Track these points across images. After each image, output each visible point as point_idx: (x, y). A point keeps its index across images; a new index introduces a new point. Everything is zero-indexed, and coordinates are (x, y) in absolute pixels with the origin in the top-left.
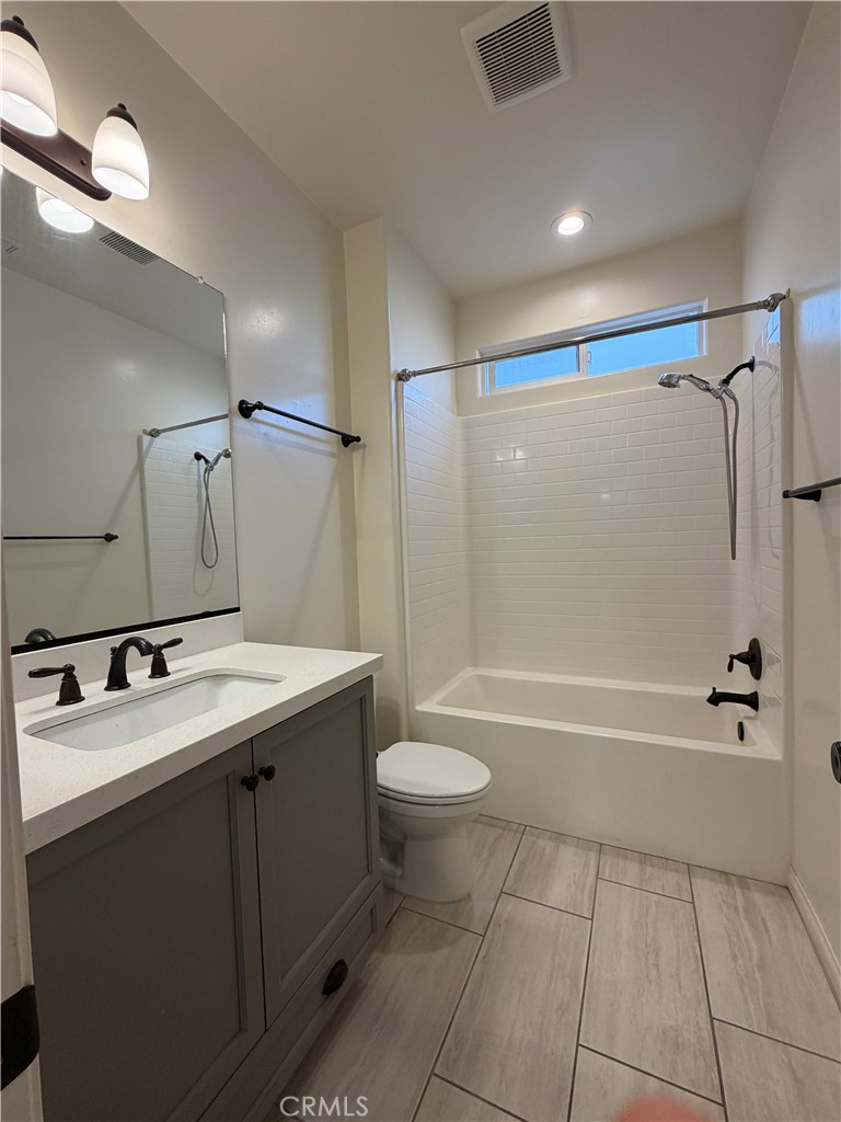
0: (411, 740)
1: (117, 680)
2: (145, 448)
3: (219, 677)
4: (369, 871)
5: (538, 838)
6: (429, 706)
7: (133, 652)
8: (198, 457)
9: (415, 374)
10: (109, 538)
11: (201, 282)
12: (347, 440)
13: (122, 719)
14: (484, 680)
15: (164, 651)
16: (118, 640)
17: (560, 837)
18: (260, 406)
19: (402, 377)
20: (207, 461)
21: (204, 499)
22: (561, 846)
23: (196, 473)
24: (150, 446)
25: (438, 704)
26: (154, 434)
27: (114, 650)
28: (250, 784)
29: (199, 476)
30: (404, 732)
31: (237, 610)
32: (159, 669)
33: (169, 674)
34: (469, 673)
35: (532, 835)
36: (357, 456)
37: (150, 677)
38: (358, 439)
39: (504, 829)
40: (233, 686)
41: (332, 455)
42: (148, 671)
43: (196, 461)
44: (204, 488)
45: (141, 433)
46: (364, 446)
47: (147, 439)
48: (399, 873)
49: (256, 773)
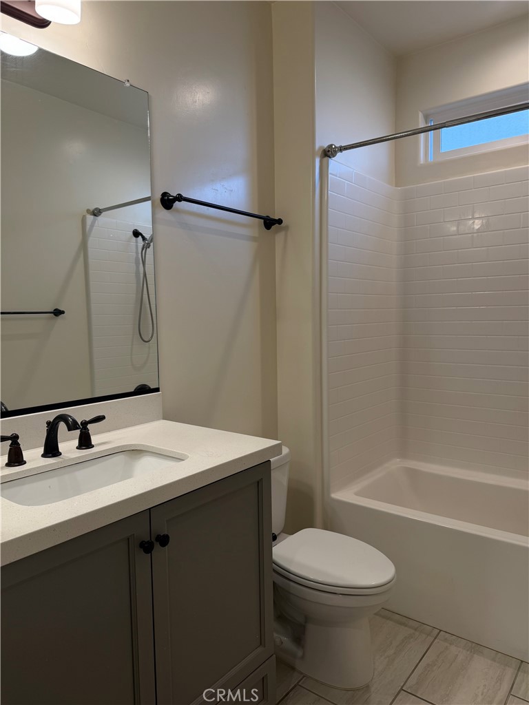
0: (326, 528)
1: (51, 449)
2: (88, 227)
3: (135, 452)
4: (262, 643)
5: (450, 644)
6: (346, 495)
7: (62, 426)
8: (136, 234)
9: (342, 149)
10: (58, 313)
11: (128, 85)
12: (269, 223)
13: (53, 482)
14: (413, 474)
15: (89, 426)
16: (51, 415)
17: (476, 647)
18: (180, 198)
19: (329, 153)
20: (144, 238)
21: (142, 275)
22: (475, 655)
23: (134, 249)
24: (92, 225)
25: (357, 494)
26: (96, 213)
27: (49, 423)
28: (147, 547)
29: (137, 253)
30: (319, 518)
31: (157, 390)
32: (85, 442)
33: (93, 446)
34: (395, 465)
35: (446, 640)
36: (279, 238)
37: (77, 448)
38: (280, 221)
39: (416, 630)
40: (146, 462)
41: (254, 239)
42: (76, 443)
43: (134, 238)
44: (141, 265)
45: (85, 213)
46: (287, 228)
47: (90, 218)
48: (300, 653)
49: (153, 540)
